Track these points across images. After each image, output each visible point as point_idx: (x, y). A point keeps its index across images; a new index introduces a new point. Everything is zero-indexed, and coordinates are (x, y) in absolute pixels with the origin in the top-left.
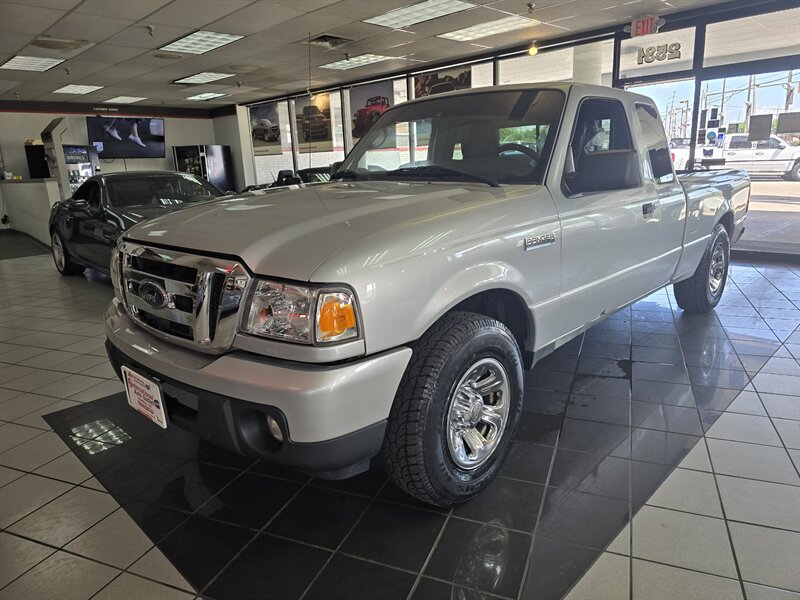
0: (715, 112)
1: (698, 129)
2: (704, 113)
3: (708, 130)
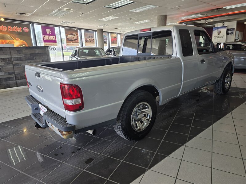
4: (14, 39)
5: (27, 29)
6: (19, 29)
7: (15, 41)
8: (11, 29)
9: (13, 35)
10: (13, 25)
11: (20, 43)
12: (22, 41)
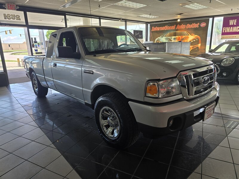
0: (35, 38)
1: (32, 43)
2: (32, 38)
3: (35, 44)
4: (189, 34)
5: (204, 23)
6: (196, 26)
7: (190, 36)
8: (189, 26)
9: (190, 31)
10: (191, 23)
11: (194, 38)
12: (196, 36)
